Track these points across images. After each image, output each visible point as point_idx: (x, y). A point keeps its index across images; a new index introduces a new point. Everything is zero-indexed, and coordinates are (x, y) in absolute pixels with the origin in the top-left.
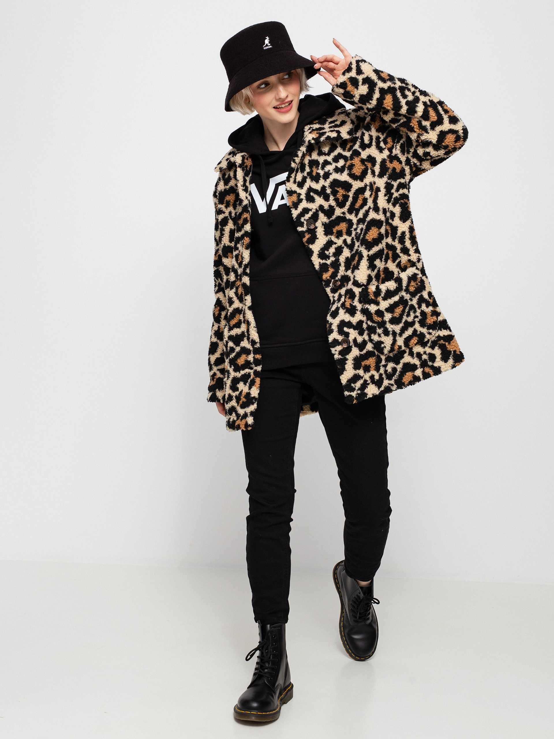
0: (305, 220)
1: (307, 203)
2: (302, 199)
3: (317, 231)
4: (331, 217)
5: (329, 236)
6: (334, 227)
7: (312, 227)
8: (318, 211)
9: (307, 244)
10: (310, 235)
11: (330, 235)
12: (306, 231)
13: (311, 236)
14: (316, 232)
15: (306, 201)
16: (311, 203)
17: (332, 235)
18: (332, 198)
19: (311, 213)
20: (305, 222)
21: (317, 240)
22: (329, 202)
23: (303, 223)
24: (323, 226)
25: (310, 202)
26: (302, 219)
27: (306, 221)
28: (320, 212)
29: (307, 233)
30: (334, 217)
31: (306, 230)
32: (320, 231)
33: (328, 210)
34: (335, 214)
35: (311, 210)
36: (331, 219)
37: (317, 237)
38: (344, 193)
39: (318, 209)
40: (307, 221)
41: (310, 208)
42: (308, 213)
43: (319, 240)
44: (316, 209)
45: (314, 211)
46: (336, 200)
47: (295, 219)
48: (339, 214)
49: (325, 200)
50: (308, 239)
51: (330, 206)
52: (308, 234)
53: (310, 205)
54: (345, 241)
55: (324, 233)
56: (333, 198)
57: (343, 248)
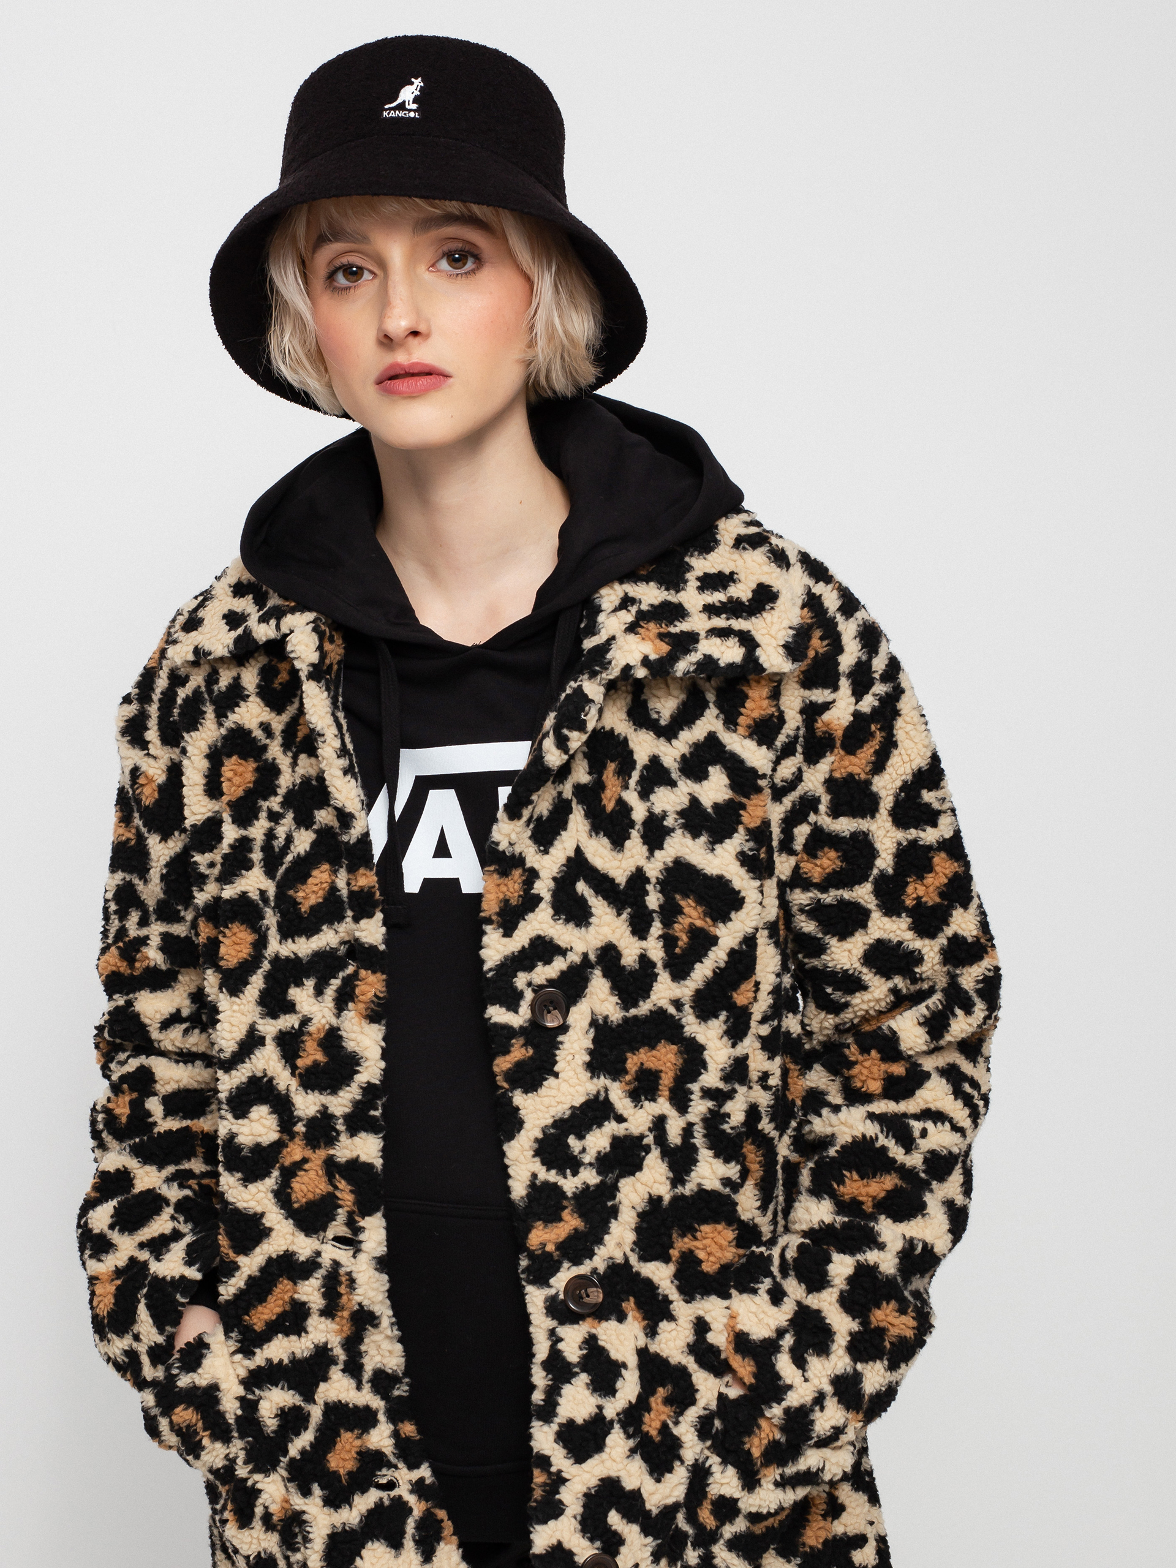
0: (529, 984)
1: (555, 920)
2: (538, 899)
3: (561, 1043)
4: (635, 1005)
5: (602, 1077)
6: (634, 1050)
7: (552, 1021)
8: (592, 967)
9: (506, 1085)
10: (531, 1052)
11: (609, 1074)
12: (522, 1031)
13: (531, 1058)
14: (556, 1045)
15: (550, 911)
16: (571, 925)
17: (614, 1080)
18: (656, 929)
19: (559, 965)
20: (529, 995)
21: (551, 1081)
22: (644, 944)
23: (520, 995)
24: (592, 1030)
25: (567, 921)
26: (521, 980)
27: (534, 991)
28: (598, 972)
29: (521, 1041)
30: (644, 1008)
31: (521, 1027)
32: (576, 1046)
33: (632, 973)
34: (654, 996)
35: (563, 952)
36: (633, 1012)
37: (556, 1068)
38: (699, 923)
39: (592, 957)
40: (538, 989)
41: (563, 945)
42: (548, 962)
43: (560, 1080)
44: (585, 955)
45: (574, 958)
46: (669, 941)
47: (491, 970)
48: (664, 1003)
49: (634, 933)
50: (519, 1065)
51: (644, 960)
52: (525, 1045)
53: (565, 930)
54: (659, 1124)
55: (587, 1058)
56: (660, 932)
57: (647, 1149)
